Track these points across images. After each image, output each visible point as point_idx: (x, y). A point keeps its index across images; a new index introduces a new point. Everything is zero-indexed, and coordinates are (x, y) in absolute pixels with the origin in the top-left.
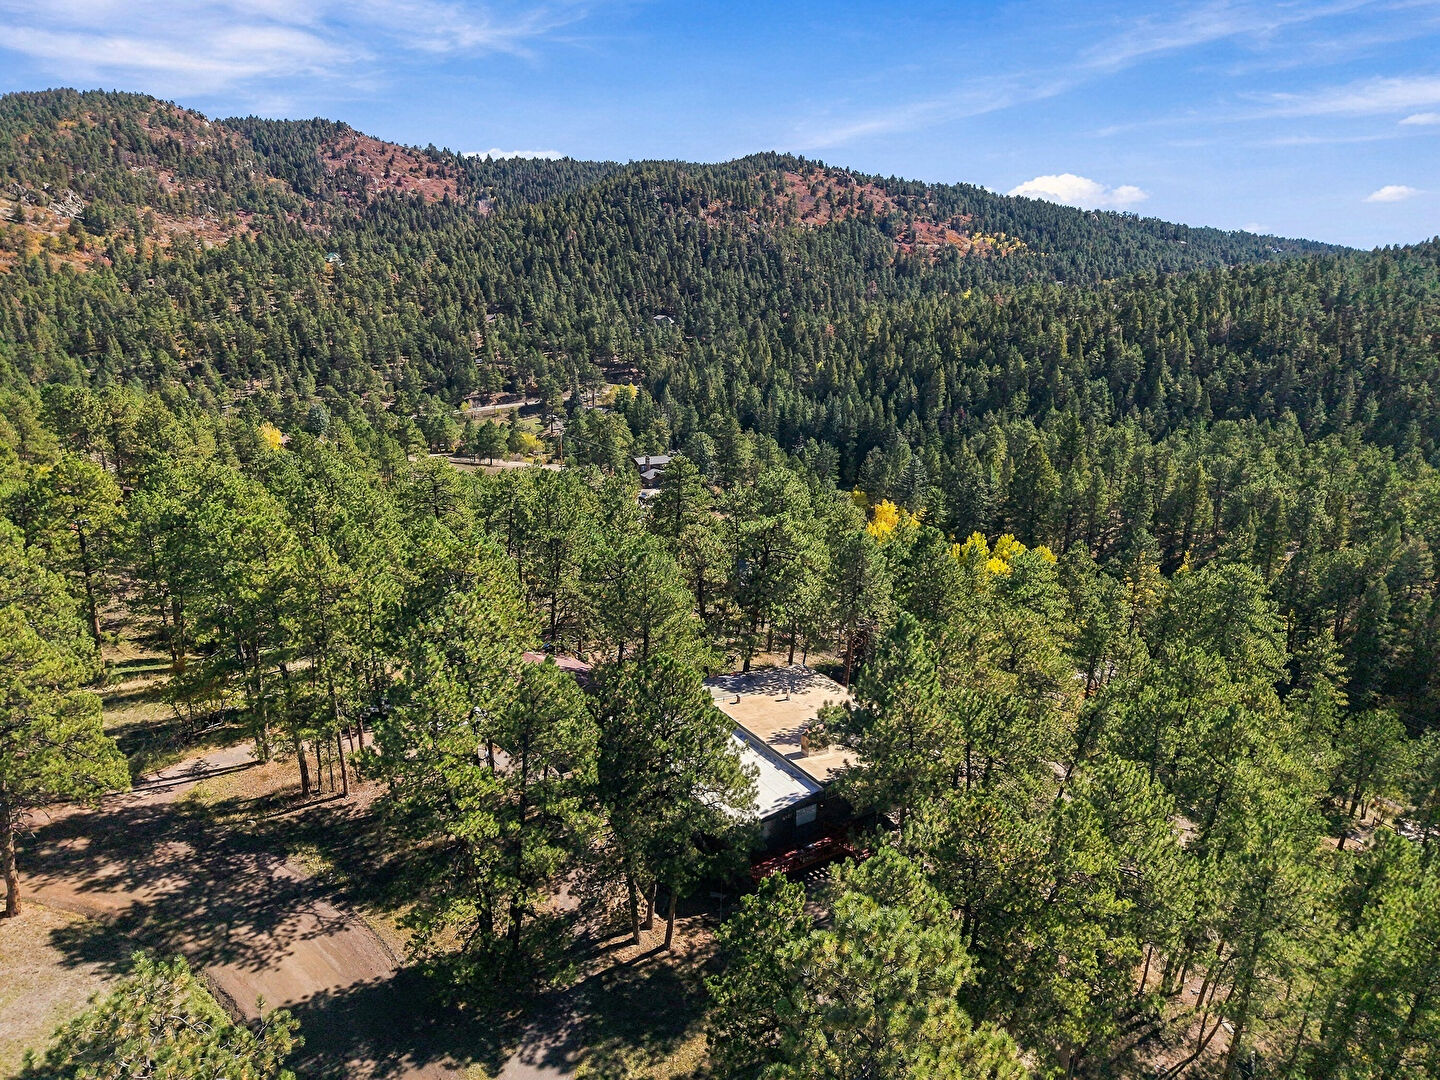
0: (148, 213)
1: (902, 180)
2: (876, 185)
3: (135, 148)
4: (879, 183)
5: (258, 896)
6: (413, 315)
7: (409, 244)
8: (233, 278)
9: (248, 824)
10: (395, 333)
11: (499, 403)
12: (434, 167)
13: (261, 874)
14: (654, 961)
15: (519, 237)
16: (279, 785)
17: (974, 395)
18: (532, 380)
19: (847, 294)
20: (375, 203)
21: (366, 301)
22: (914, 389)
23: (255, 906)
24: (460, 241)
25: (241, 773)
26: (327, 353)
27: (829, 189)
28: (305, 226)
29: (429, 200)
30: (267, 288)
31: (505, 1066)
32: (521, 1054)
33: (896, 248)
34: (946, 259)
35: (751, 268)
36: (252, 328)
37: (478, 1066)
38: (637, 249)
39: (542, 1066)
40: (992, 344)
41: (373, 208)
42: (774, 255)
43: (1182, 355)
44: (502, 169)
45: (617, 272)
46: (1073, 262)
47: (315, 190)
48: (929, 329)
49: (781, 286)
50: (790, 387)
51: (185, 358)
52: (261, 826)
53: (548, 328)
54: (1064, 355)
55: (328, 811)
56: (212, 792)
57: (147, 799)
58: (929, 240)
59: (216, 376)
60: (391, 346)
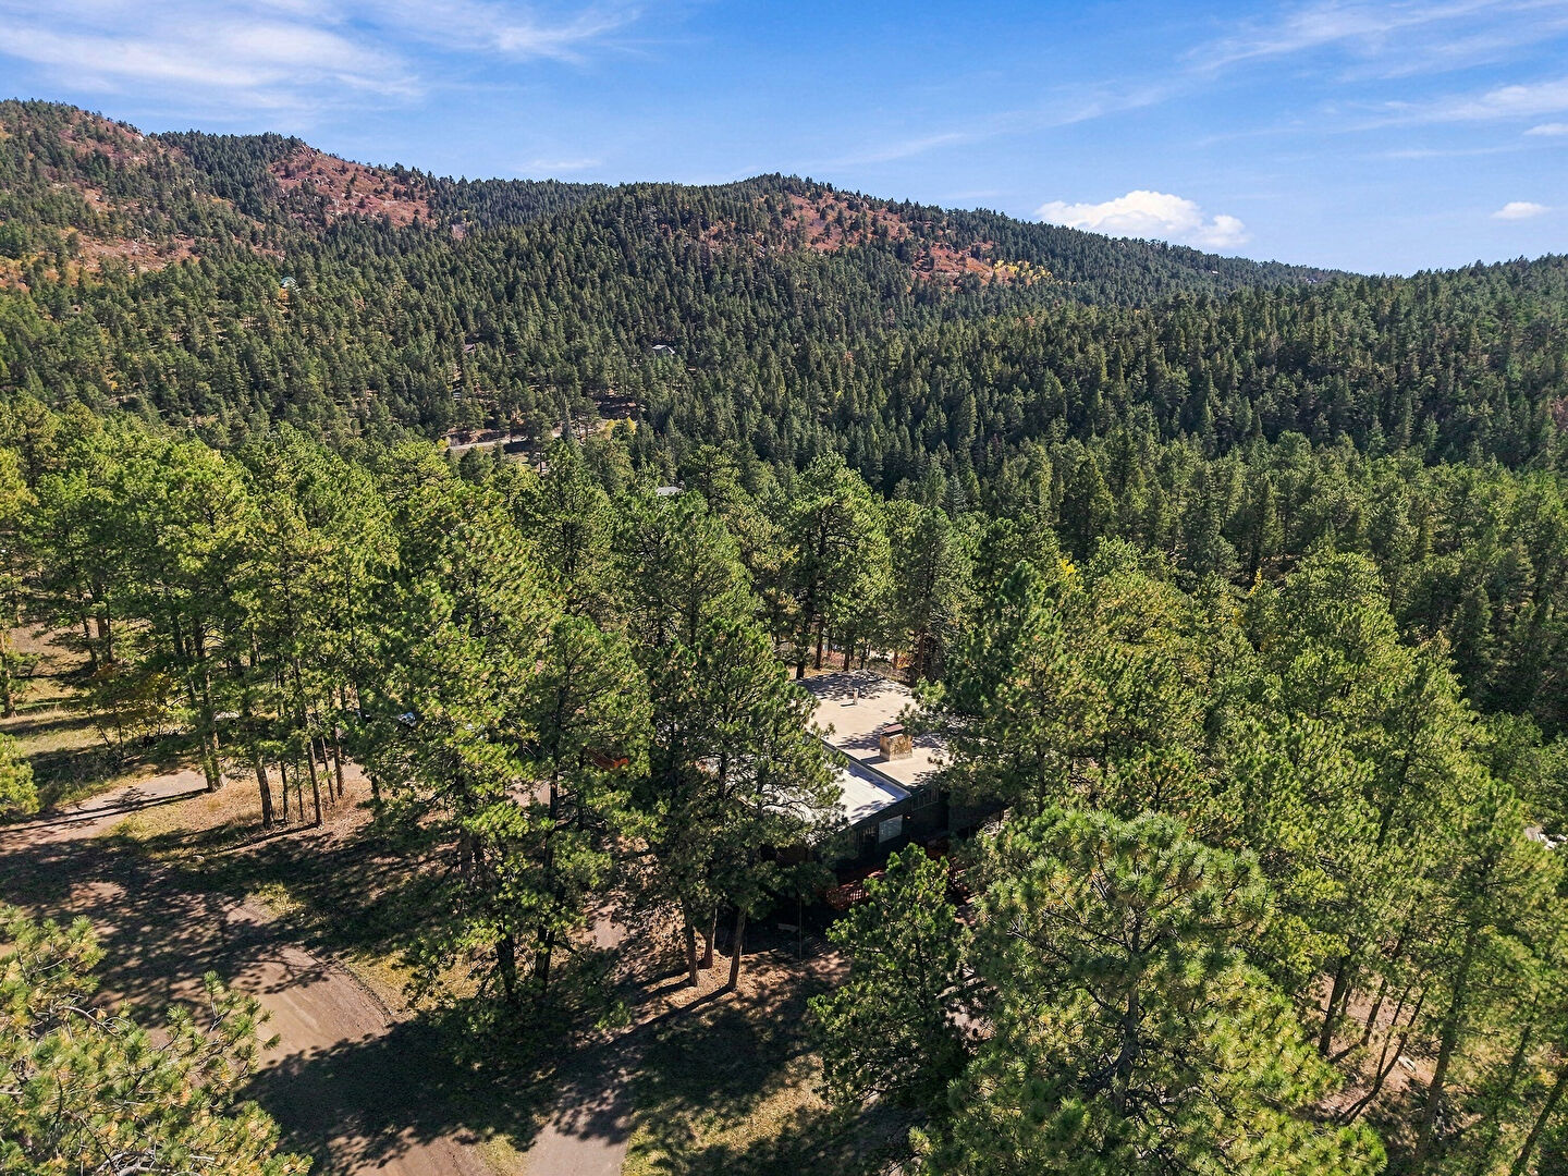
0: (74, 235)
1: (917, 205)
2: (890, 210)
3: (56, 160)
4: (892, 207)
5: (208, 944)
6: (382, 344)
7: (375, 268)
8: (172, 304)
9: (194, 860)
10: (361, 364)
11: (480, 440)
12: (402, 188)
13: (213, 917)
14: (717, 1005)
15: (500, 261)
16: (234, 814)
17: (1008, 421)
18: (517, 415)
19: (864, 323)
20: (335, 226)
21: (326, 330)
22: (943, 415)
23: (203, 955)
24: (433, 265)
25: (183, 803)
26: (283, 386)
27: (840, 213)
28: (254, 249)
29: (396, 225)
30: (211, 315)
31: (539, 1137)
32: (558, 1122)
33: (914, 276)
34: (967, 286)
35: (759, 294)
36: (195, 358)
37: (501, 1140)
38: (632, 273)
39: (585, 1136)
40: (1025, 367)
41: (333, 231)
42: (783, 282)
43: (1230, 377)
44: (480, 192)
45: (610, 299)
46: (1103, 291)
47: (267, 211)
48: (957, 354)
49: (792, 315)
50: (807, 417)
51: (118, 393)
52: (209, 862)
53: (534, 358)
54: (1105, 378)
55: (297, 844)
56: (146, 825)
57: (62, 834)
58: (949, 266)
59: (152, 412)
60: (355, 380)
